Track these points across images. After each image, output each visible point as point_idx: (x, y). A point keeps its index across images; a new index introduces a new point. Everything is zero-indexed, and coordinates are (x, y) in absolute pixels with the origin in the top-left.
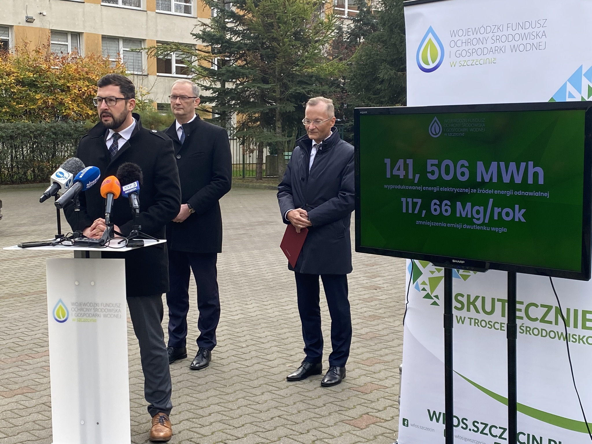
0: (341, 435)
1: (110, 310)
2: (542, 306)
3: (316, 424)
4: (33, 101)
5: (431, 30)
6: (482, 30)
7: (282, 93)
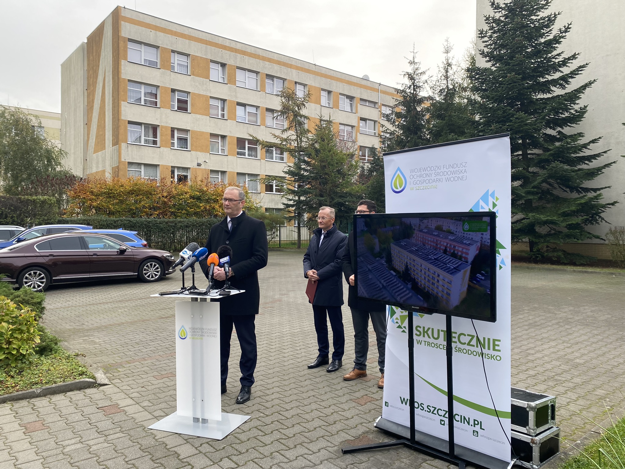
0: (349, 409)
1: (210, 333)
2: (468, 335)
3: (335, 402)
4: (199, 207)
5: (399, 169)
6: (429, 169)
7: (330, 202)
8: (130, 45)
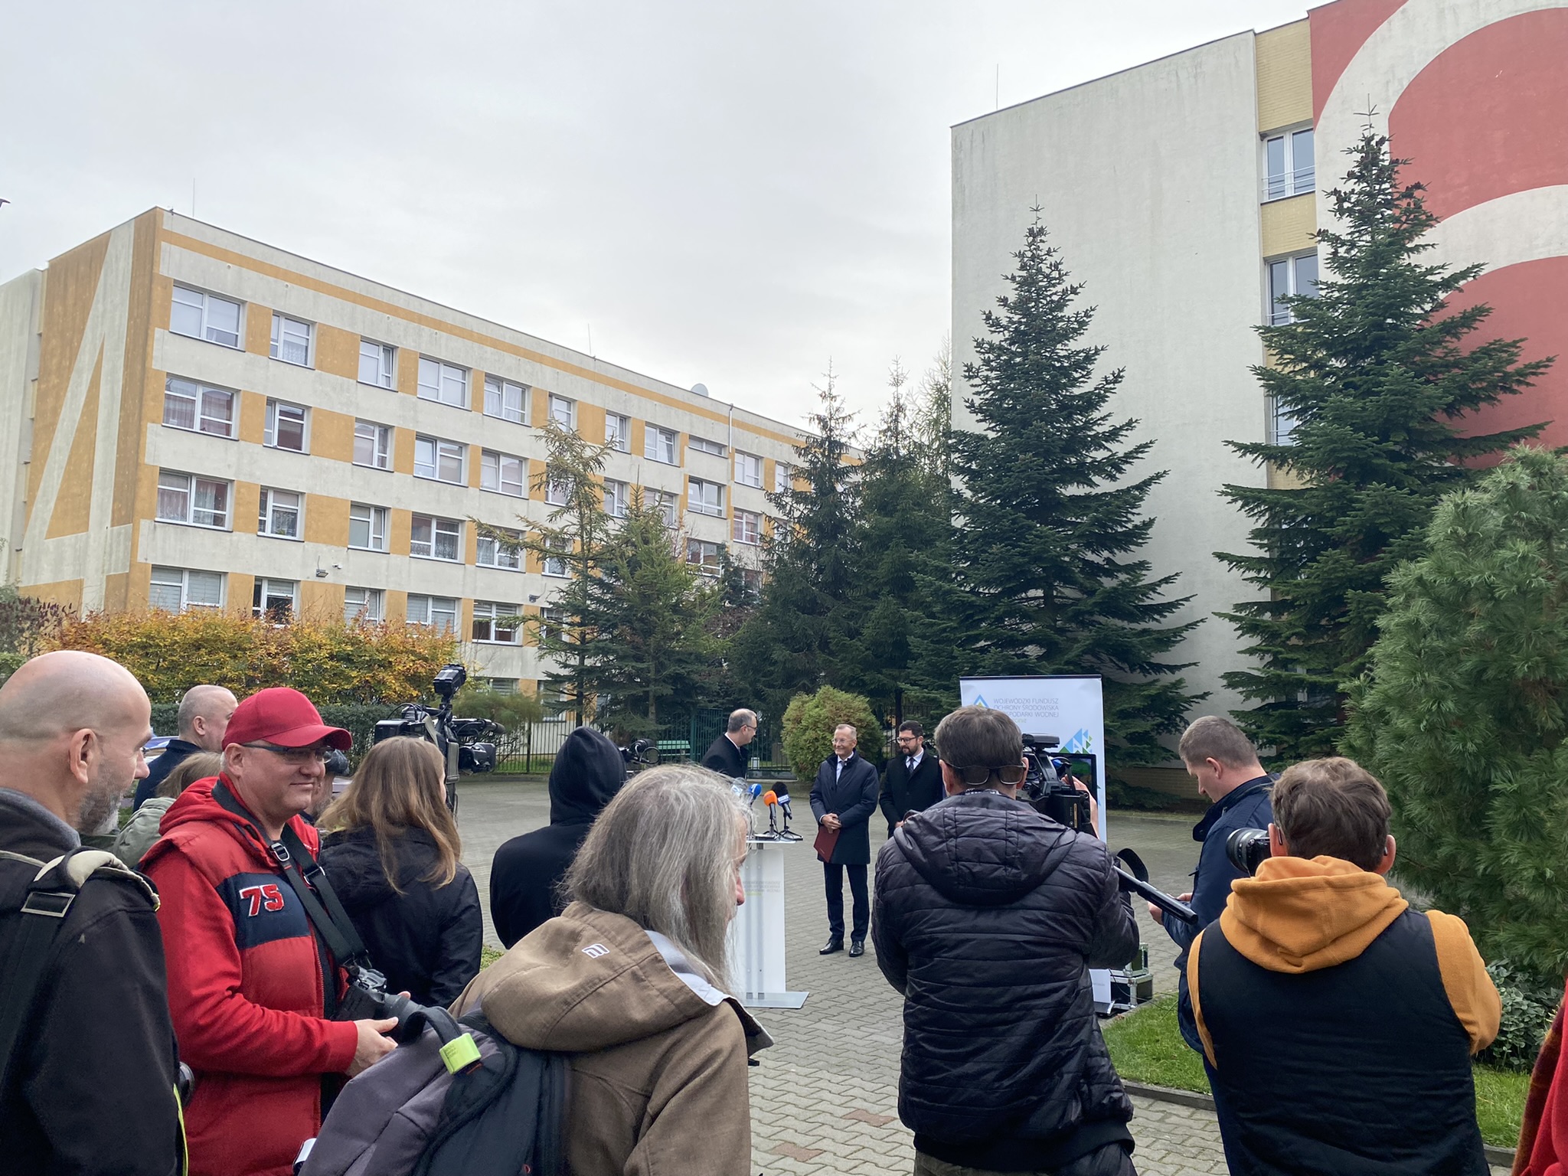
8: (178, 295)
